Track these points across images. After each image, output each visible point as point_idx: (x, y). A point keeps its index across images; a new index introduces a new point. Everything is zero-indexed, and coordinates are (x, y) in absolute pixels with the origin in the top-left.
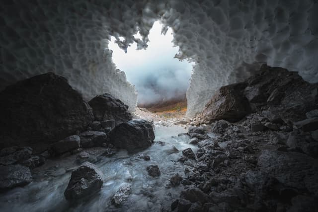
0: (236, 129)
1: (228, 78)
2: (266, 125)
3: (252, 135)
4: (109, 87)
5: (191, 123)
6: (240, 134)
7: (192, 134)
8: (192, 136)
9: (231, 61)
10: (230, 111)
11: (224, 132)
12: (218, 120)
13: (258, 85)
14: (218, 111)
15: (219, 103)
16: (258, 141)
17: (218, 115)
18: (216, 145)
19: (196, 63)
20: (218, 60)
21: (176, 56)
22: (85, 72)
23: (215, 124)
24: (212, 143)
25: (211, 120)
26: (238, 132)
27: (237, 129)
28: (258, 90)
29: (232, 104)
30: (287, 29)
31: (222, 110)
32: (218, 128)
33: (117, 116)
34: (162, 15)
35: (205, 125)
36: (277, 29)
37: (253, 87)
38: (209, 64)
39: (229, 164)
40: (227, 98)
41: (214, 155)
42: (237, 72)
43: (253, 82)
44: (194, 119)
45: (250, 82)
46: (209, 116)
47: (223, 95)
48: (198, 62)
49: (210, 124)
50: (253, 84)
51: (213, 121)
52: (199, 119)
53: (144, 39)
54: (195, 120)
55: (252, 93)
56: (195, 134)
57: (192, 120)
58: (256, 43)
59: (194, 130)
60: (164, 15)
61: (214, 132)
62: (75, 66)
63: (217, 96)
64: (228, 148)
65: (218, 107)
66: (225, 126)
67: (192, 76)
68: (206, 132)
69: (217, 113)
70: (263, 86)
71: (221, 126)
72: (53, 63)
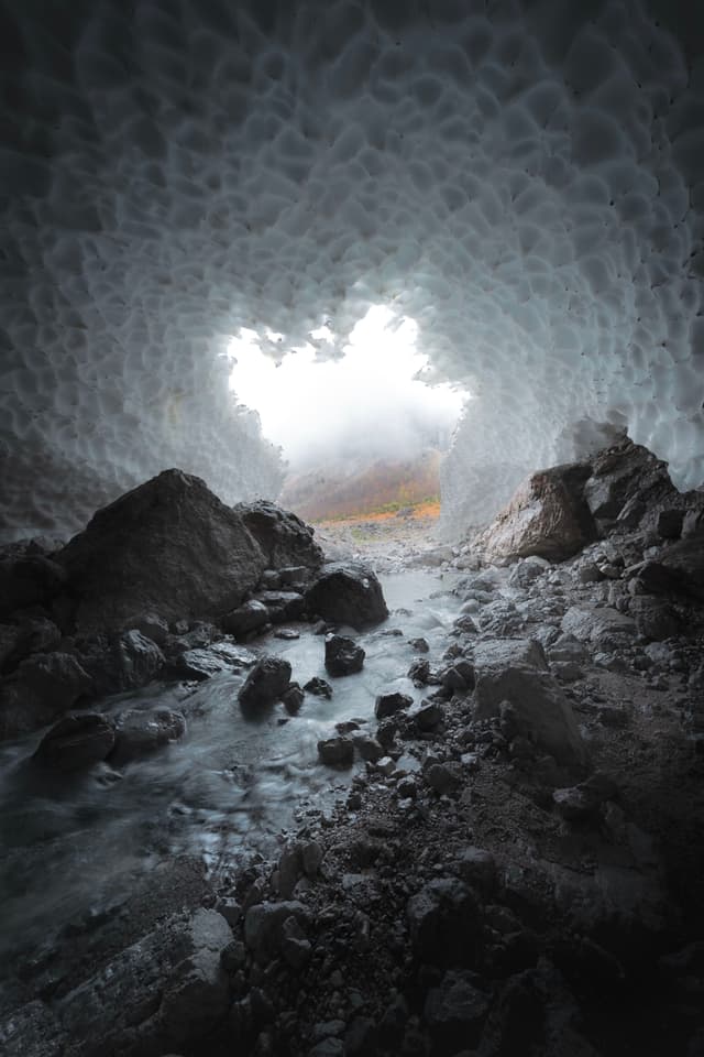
0: (554, 578)
1: (555, 443)
2: (601, 569)
3: (576, 589)
4: (210, 456)
5: (455, 562)
6: (557, 589)
7: (466, 593)
8: (464, 597)
9: (561, 406)
10: (551, 536)
11: (531, 584)
12: (524, 557)
13: (611, 478)
14: (525, 535)
15: (529, 515)
16: (581, 599)
17: (525, 545)
18: (511, 608)
19: (471, 394)
20: (531, 398)
21: (418, 376)
22: (151, 420)
23: (515, 567)
24: (504, 605)
25: (509, 557)
26: (557, 584)
27: (556, 578)
28: (607, 490)
29: (556, 518)
30: (648, 382)
31: (534, 533)
32: (520, 577)
33: (296, 555)
34: (394, 297)
35: (492, 567)
36: (636, 378)
37: (601, 480)
38: (507, 401)
39: (524, 628)
40: (545, 504)
41: (507, 619)
42: (576, 430)
43: (602, 468)
44: (465, 549)
45: (596, 469)
46: (503, 546)
47: (537, 496)
48: (479, 394)
49: (506, 565)
50: (602, 473)
51: (513, 558)
52: (479, 549)
53: (337, 343)
54: (468, 553)
55: (598, 493)
56: (473, 591)
57: (456, 552)
58: (605, 388)
59: (469, 583)
60: (398, 297)
61: (512, 585)
62: (128, 406)
63: (525, 497)
64: (528, 609)
65: (526, 526)
66: (536, 572)
67: (462, 423)
68: (496, 586)
69: (522, 540)
70: (619, 481)
71: (526, 572)
72: (75, 402)
